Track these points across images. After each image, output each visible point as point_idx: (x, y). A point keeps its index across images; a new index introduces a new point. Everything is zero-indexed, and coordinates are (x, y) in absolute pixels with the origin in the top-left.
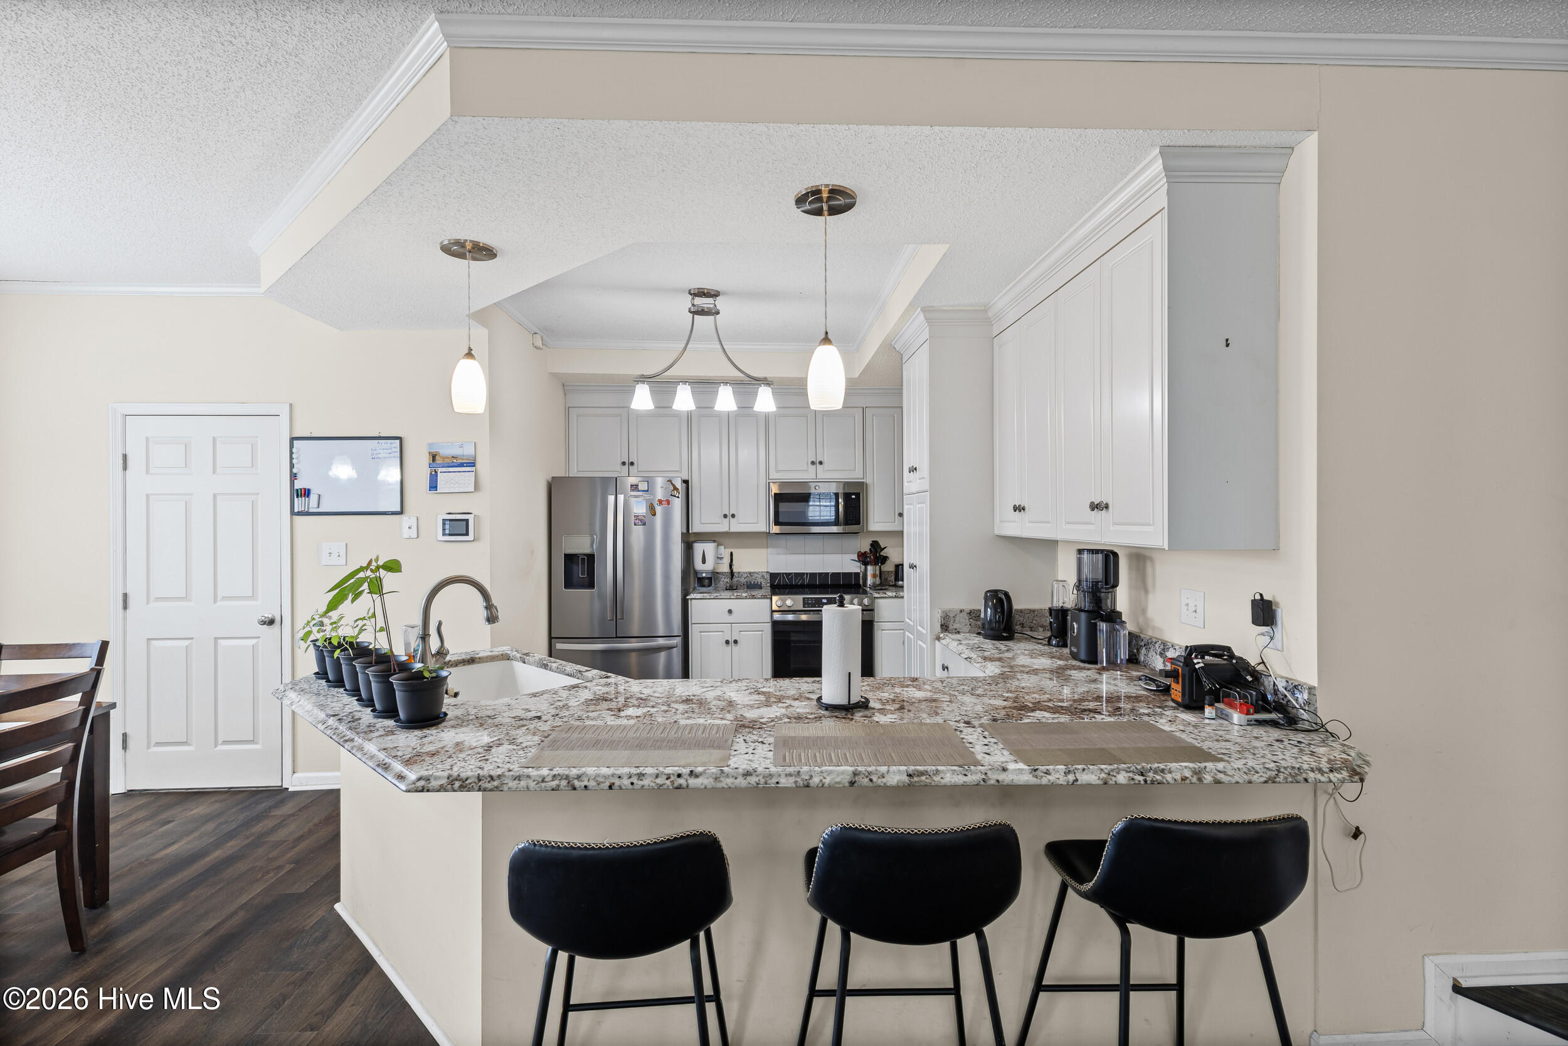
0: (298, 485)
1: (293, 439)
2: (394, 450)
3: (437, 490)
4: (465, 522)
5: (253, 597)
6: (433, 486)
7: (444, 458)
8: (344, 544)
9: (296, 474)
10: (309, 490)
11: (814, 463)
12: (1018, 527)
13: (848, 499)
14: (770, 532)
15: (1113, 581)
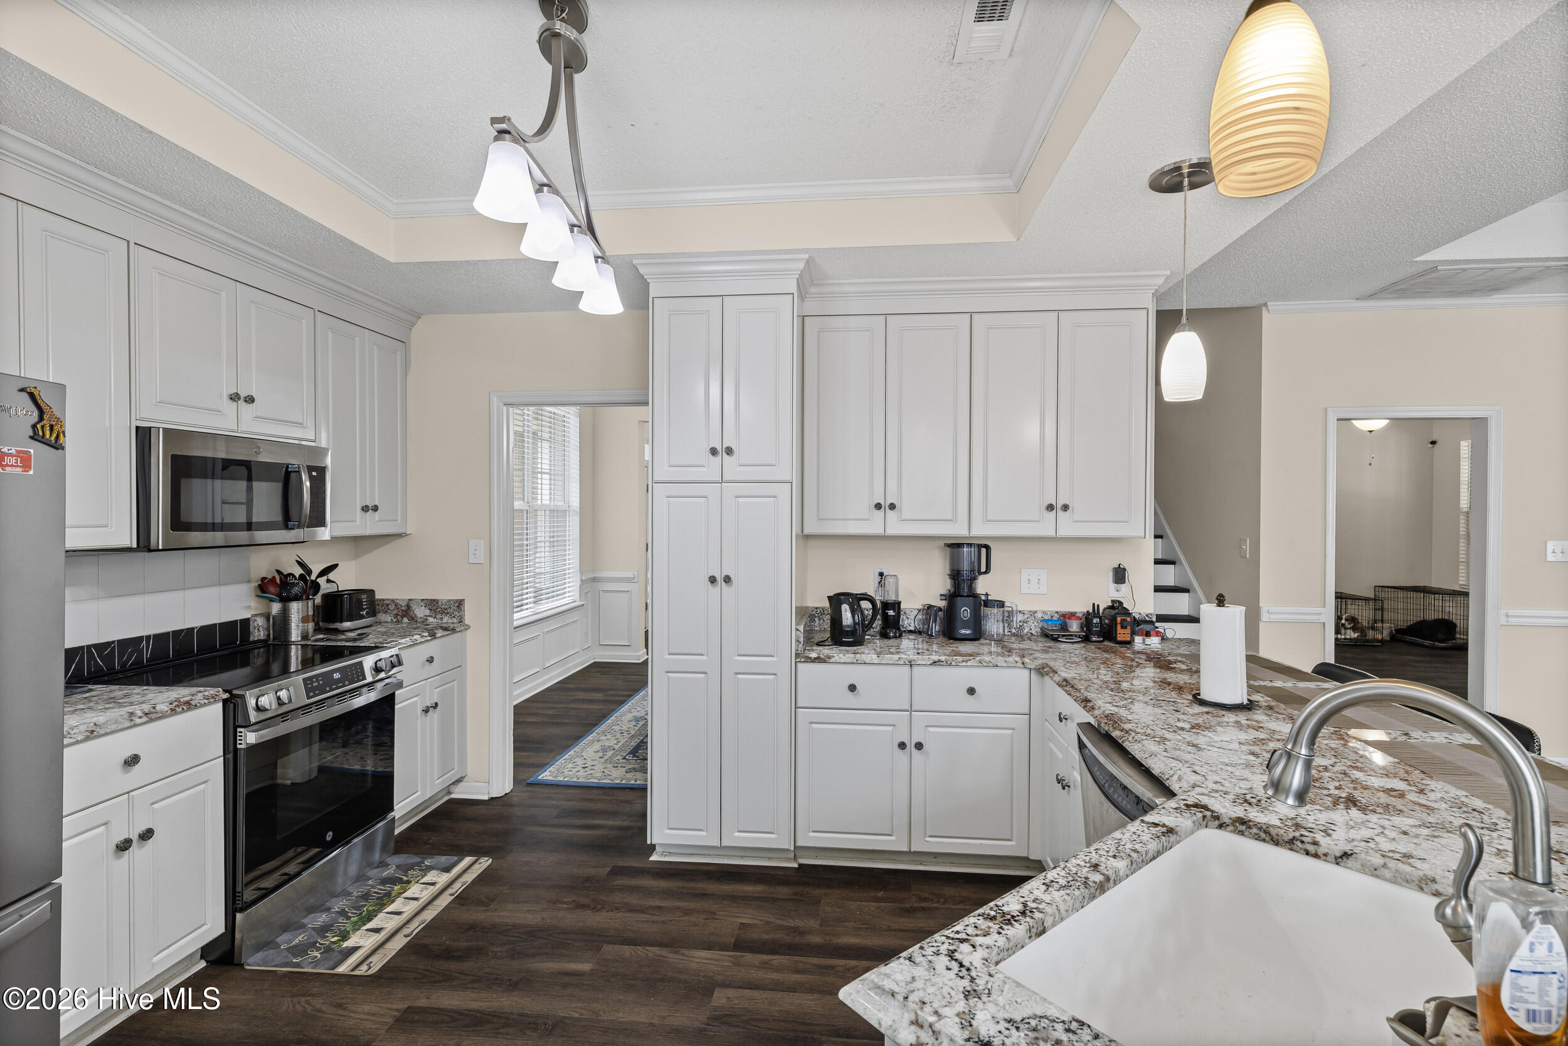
11: (235, 397)
12: (874, 525)
13: (311, 478)
14: (144, 544)
15: (983, 569)
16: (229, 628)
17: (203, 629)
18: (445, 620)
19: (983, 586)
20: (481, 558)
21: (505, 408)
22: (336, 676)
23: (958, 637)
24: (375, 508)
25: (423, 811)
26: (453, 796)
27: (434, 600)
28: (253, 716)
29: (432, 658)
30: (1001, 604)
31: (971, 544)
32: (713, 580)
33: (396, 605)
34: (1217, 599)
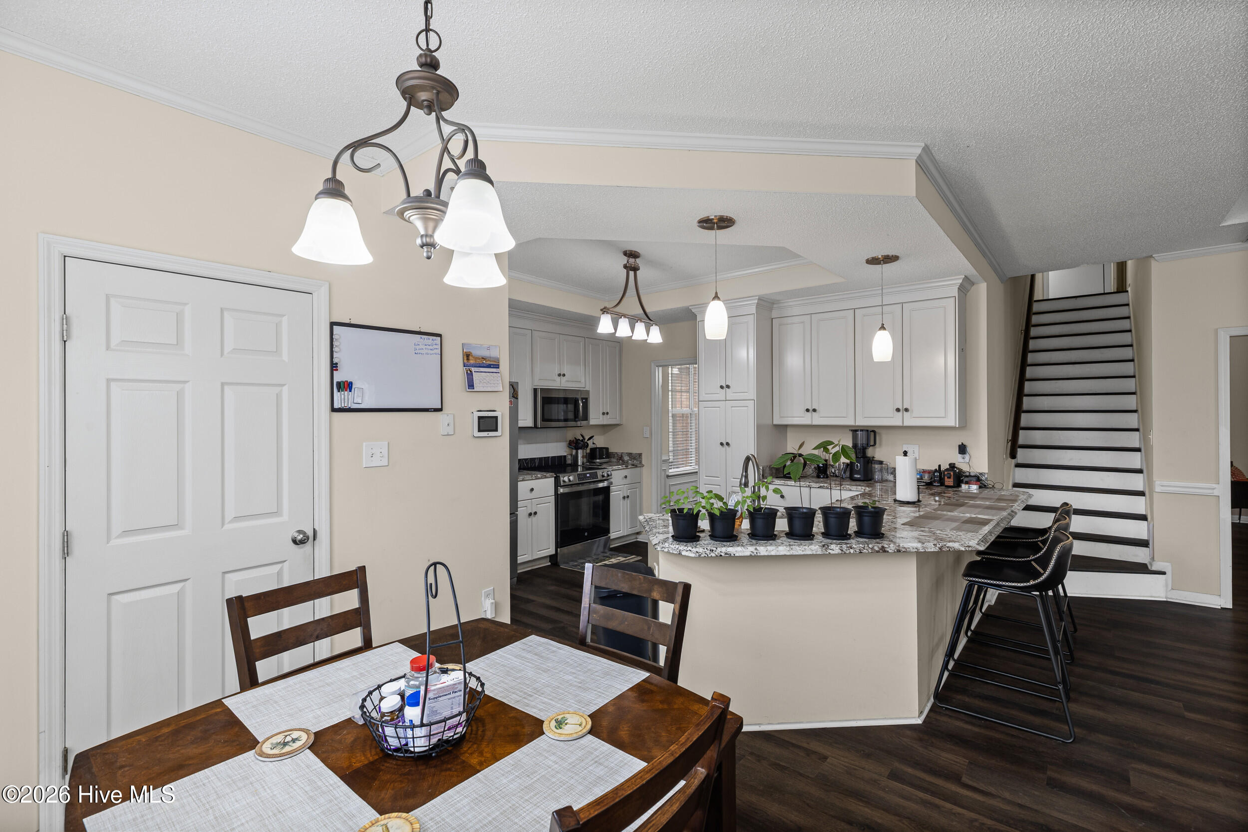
0: (338, 377)
1: (333, 324)
2: (435, 347)
3: (474, 389)
4: (495, 419)
5: (277, 513)
6: (471, 385)
7: (476, 358)
8: (387, 443)
9: (337, 364)
10: (351, 383)
11: (559, 375)
12: (807, 419)
13: (583, 402)
14: (535, 427)
15: (872, 443)
16: (560, 457)
17: (552, 457)
18: (635, 462)
19: (870, 452)
20: (648, 435)
21: (657, 368)
22: (588, 475)
23: (854, 478)
24: (607, 413)
25: (625, 541)
26: (638, 540)
27: (630, 453)
28: (562, 483)
29: (626, 476)
30: (881, 463)
31: (863, 430)
32: (722, 444)
33: (618, 454)
34: (904, 453)
